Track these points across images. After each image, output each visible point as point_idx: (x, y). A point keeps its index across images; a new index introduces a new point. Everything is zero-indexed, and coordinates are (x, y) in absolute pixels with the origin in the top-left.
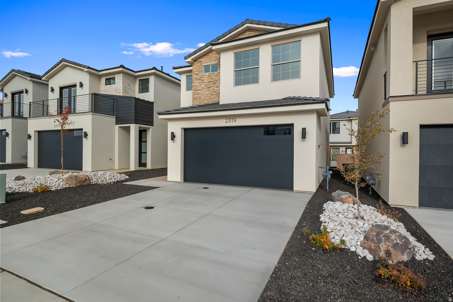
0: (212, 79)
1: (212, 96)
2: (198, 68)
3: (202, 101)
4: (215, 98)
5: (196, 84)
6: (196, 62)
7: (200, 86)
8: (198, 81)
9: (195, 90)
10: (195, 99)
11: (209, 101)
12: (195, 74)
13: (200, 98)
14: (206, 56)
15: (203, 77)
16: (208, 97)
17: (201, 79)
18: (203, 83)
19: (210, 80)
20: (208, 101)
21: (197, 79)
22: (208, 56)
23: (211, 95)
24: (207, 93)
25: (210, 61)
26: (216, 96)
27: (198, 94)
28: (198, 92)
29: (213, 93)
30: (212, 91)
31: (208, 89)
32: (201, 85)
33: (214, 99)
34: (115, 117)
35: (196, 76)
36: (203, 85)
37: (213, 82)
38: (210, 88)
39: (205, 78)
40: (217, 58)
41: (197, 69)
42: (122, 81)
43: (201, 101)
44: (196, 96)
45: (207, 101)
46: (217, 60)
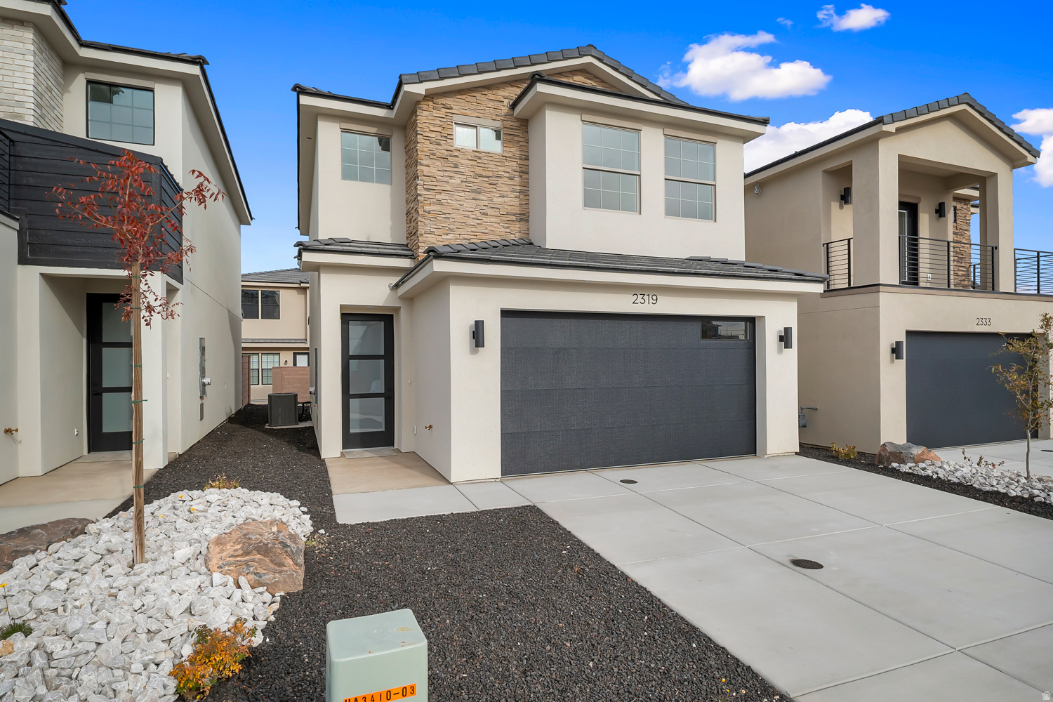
0: (486, 169)
1: (485, 219)
2: (438, 122)
3: (454, 227)
4: (495, 225)
5: (432, 171)
6: (430, 103)
7: (445, 179)
8: (438, 163)
9: (428, 190)
10: (430, 215)
11: (478, 230)
12: (428, 139)
13: (448, 216)
14: (464, 97)
15: (457, 156)
16: (473, 218)
17: (450, 158)
18: (456, 172)
19: (479, 171)
20: (474, 229)
21: (434, 154)
22: (470, 99)
23: (484, 214)
24: (469, 205)
25: (480, 115)
26: (498, 220)
27: (439, 203)
28: (439, 197)
29: (490, 212)
30: (486, 203)
31: (474, 195)
32: (451, 177)
33: (493, 229)
34: (16, 225)
35: (433, 147)
36: (456, 181)
37: (488, 177)
38: (480, 193)
39: (462, 161)
40: (499, 112)
41: (434, 125)
42: (32, 64)
43: (451, 227)
44: (433, 208)
45: (469, 229)
46: (498, 118)
